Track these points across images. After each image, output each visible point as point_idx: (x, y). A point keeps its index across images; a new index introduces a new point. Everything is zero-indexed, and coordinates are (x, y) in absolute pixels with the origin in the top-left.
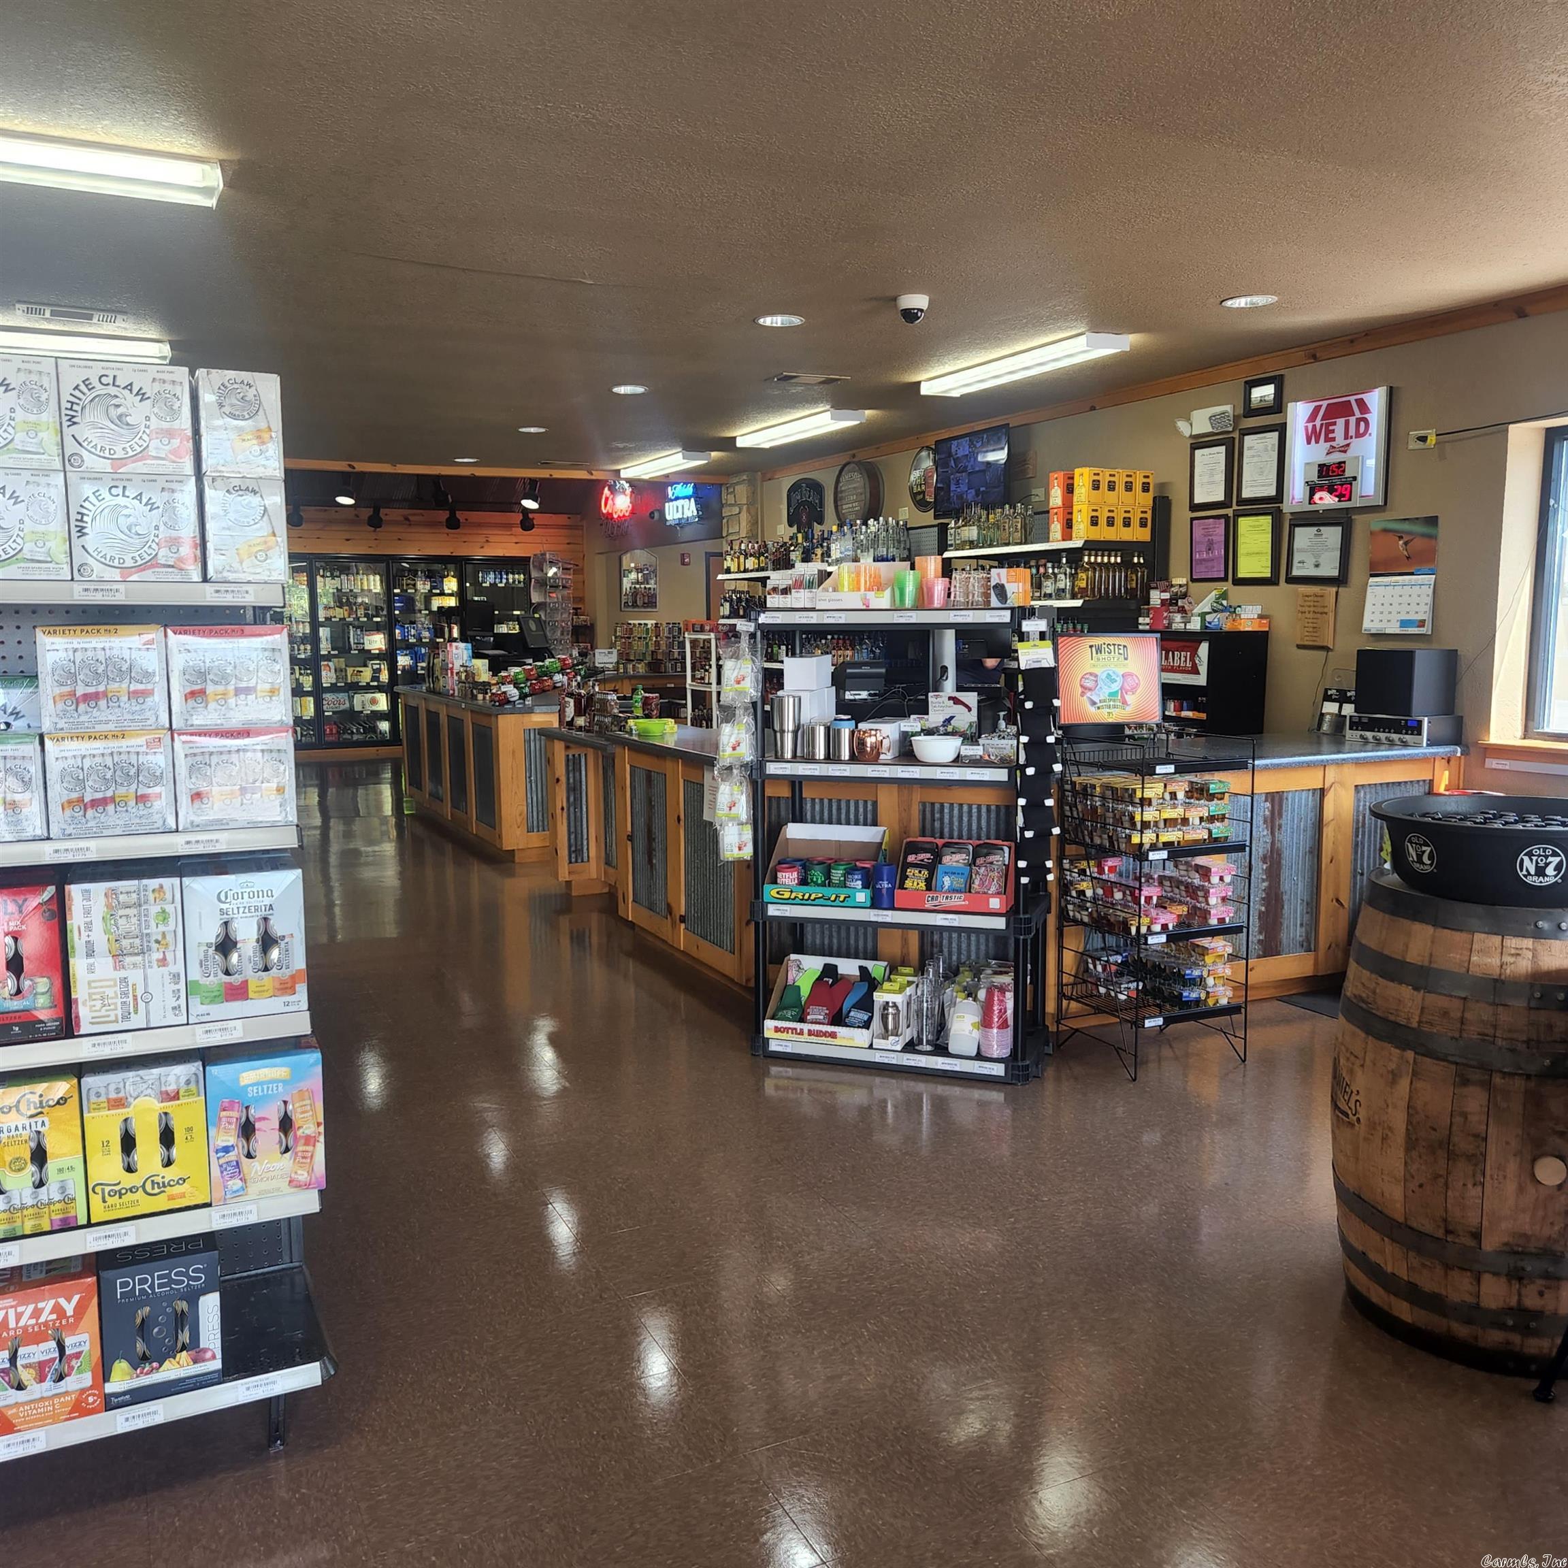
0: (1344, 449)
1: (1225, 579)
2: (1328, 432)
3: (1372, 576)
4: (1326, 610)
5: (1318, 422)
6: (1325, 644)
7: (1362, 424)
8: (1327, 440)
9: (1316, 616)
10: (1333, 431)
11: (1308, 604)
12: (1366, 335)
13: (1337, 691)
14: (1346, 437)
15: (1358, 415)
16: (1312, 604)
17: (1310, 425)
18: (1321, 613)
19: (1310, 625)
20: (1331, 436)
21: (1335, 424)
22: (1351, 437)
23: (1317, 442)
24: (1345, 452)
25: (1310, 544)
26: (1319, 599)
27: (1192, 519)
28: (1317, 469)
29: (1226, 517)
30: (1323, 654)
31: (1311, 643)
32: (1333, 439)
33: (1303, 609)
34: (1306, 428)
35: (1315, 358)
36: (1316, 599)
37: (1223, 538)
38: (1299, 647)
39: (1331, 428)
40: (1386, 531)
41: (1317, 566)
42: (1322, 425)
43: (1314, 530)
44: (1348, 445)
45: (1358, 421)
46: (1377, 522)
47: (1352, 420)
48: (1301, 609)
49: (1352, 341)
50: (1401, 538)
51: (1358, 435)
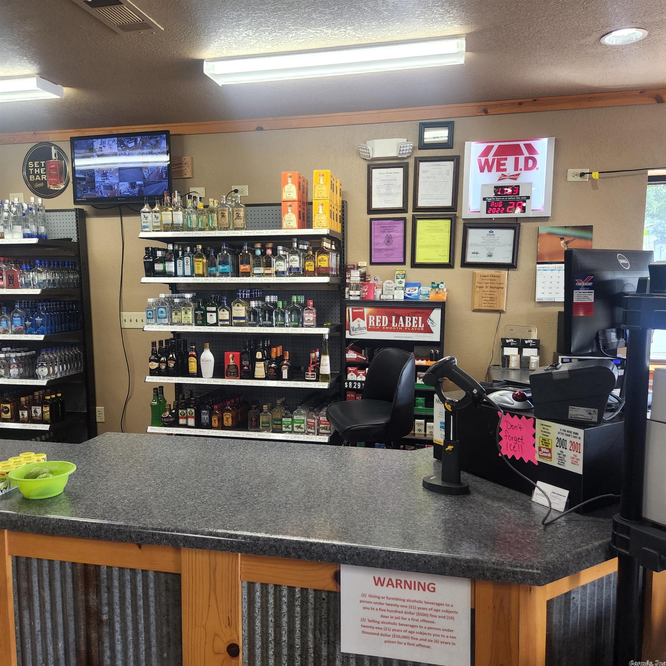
0: (514, 177)
1: (404, 263)
2: (499, 165)
3: (538, 263)
4: (502, 286)
5: (490, 157)
6: (501, 309)
7: (530, 162)
8: (498, 170)
9: (492, 290)
10: (504, 164)
11: (486, 281)
12: (535, 100)
13: (514, 339)
14: (516, 168)
15: (526, 154)
16: (489, 281)
17: (483, 159)
18: (498, 288)
19: (489, 296)
20: (502, 167)
21: (506, 159)
22: (521, 170)
23: (490, 170)
24: (515, 179)
25: (483, 241)
26: (495, 278)
27: (371, 220)
28: (493, 189)
29: (404, 219)
30: (497, 315)
31: (488, 308)
32: (505, 170)
33: (481, 285)
34: (480, 161)
35: (486, 112)
36: (493, 278)
37: (402, 234)
38: (475, 311)
39: (502, 162)
40: (550, 234)
41: (490, 256)
42: (494, 160)
43: (487, 231)
44: (518, 175)
45: (527, 159)
46: (544, 228)
47: (522, 159)
48: (479, 285)
49: (520, 104)
50: (562, 239)
51: (527, 168)
